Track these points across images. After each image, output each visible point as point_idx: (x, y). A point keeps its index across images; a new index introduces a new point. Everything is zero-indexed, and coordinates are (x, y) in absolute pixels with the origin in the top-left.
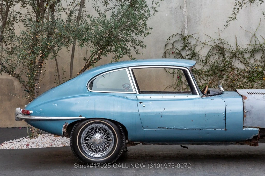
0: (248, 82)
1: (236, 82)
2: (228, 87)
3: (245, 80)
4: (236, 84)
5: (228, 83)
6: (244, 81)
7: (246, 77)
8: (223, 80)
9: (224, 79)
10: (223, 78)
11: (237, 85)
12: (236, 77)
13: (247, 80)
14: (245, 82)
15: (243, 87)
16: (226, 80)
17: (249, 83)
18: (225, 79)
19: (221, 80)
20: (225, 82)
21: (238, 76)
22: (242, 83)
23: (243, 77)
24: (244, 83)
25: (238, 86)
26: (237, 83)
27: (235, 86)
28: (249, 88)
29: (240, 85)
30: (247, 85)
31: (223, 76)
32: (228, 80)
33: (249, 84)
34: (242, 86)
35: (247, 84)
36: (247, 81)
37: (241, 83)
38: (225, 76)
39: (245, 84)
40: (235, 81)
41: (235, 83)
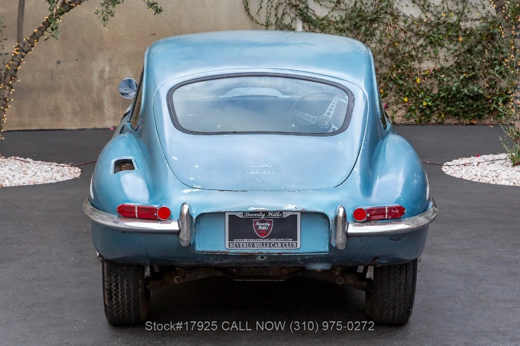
0: (426, 46)
1: (401, 46)
2: (382, 57)
3: (421, 41)
4: (402, 49)
5: (384, 47)
6: (418, 44)
7: (424, 35)
8: (373, 41)
9: (376, 39)
10: (374, 37)
11: (402, 52)
12: (402, 34)
13: (424, 40)
14: (422, 46)
15: (417, 56)
16: (381, 42)
17: (429, 47)
18: (378, 38)
19: (369, 40)
20: (379, 46)
21: (405, 32)
22: (414, 48)
23: (417, 34)
24: (418, 48)
25: (405, 53)
26: (404, 48)
27: (399, 53)
28: (428, 60)
29: (409, 52)
30: (425, 51)
31: (373, 32)
32: (384, 42)
33: (428, 51)
34: (414, 53)
35: (425, 49)
36: (424, 44)
37: (411, 47)
38: (378, 32)
39: (421, 49)
40: (398, 43)
41: (397, 47)
